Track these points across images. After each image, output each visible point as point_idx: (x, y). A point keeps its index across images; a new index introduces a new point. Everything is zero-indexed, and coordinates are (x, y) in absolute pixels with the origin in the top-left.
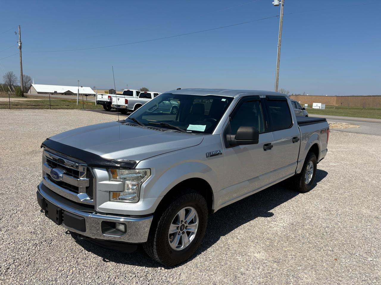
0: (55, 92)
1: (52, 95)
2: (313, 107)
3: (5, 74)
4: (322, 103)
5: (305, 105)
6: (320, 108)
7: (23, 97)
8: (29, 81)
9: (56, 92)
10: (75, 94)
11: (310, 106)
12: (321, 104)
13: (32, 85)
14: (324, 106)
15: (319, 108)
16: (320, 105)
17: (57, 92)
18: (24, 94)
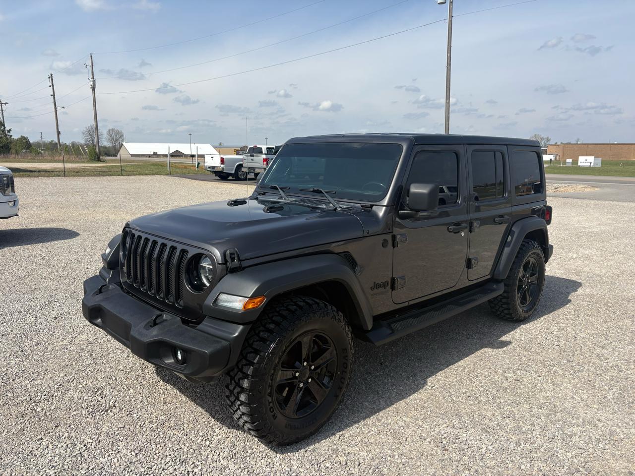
0: (154, 153)
1: (150, 158)
2: (579, 164)
3: (85, 129)
4: (596, 156)
5: (568, 160)
6: (592, 164)
7: (99, 162)
8: (120, 138)
9: (156, 153)
10: (186, 156)
11: (575, 162)
12: (593, 157)
13: (122, 144)
14: (599, 161)
15: (589, 164)
16: (591, 159)
17: (158, 154)
18: (101, 157)
